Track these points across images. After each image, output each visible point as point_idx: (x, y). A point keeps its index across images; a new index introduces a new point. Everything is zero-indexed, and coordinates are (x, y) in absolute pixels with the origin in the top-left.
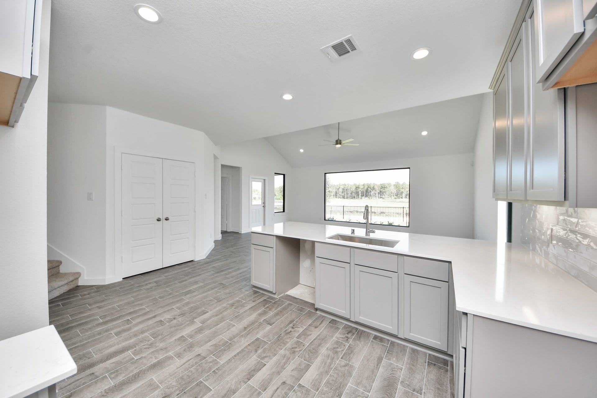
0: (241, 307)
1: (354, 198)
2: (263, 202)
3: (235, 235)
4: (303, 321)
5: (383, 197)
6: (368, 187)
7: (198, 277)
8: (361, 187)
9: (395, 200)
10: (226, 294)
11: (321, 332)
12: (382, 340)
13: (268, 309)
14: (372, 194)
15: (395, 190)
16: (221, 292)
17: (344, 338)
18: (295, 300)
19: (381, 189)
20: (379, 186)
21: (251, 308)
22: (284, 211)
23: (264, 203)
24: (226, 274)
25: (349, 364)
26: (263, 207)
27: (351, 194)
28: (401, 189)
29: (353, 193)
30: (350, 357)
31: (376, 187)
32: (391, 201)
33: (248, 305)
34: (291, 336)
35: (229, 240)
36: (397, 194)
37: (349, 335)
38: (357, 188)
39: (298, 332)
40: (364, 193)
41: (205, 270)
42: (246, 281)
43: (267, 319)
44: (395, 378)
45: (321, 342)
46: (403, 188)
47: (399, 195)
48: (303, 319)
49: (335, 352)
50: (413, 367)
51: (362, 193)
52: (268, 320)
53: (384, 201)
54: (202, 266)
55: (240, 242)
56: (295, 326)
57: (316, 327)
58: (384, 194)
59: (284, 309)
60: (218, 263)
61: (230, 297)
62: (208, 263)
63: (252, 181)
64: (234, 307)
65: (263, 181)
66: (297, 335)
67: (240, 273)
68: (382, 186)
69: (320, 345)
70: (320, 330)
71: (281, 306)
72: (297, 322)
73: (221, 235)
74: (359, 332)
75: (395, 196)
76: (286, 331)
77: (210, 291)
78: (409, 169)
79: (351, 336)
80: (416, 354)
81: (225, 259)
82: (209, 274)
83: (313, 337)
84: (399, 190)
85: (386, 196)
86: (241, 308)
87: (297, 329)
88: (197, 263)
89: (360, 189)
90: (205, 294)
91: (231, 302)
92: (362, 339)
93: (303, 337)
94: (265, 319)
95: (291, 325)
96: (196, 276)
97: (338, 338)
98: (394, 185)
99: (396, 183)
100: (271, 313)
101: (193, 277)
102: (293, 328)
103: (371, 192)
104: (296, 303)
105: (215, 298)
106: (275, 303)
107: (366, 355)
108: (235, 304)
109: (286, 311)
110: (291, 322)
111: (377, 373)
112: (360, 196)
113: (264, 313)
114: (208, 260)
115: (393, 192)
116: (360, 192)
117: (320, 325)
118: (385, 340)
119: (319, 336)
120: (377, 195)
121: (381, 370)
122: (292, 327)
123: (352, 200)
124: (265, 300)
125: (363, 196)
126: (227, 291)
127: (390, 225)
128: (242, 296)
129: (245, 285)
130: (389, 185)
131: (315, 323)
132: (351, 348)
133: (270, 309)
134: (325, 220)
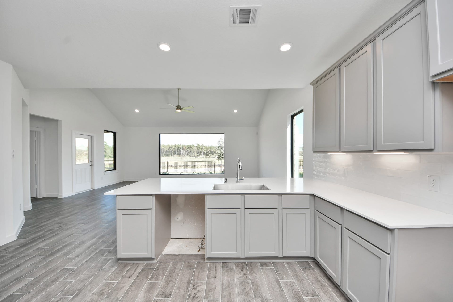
0: (115, 292)
1: (168, 155)
2: (90, 160)
3: (54, 201)
4: (199, 276)
5: (189, 154)
6: (179, 147)
7: (17, 271)
8: (173, 148)
9: (197, 157)
10: (82, 281)
11: (223, 280)
12: (266, 264)
13: (154, 279)
14: (181, 152)
15: (197, 150)
16: (71, 282)
17: (243, 276)
18: (177, 257)
19: (188, 149)
20: (186, 147)
21: (131, 286)
22: (115, 169)
23: (91, 162)
24: (66, 254)
25: (264, 299)
26: (90, 165)
27: (165, 152)
28: (200, 149)
29: (167, 152)
30: (260, 293)
31: (184, 147)
32: (195, 157)
33: (123, 285)
34: (199, 300)
35: (47, 209)
36: (198, 152)
37: (244, 272)
38: (170, 147)
39: (203, 290)
40: (175, 152)
41: (24, 256)
42: (103, 255)
43: (160, 291)
44: (297, 293)
45: (229, 290)
46: (202, 148)
47: (199, 153)
48: (198, 275)
49: (247, 293)
50: (298, 277)
51: (174, 151)
52: (162, 293)
53: (190, 157)
54: (17, 252)
55: (65, 209)
56: (196, 286)
57: (215, 277)
58: (190, 152)
59: (172, 272)
60: (42, 242)
61: (90, 283)
62: (25, 245)
63: (75, 137)
64: (105, 295)
65: (90, 138)
66: (203, 294)
67: (89, 247)
68: (188, 147)
69: (231, 293)
70: (220, 278)
71: (167, 270)
72: (194, 280)
73: (30, 204)
74: (249, 265)
75: (197, 154)
76: (190, 296)
77: (51, 286)
78: (223, 135)
79: (246, 271)
80: (291, 265)
81: (54, 234)
82: (37, 260)
83: (219, 289)
84: (199, 150)
85: (191, 154)
86: (118, 293)
87: (199, 288)
88: (5, 249)
89: (173, 149)
90: (45, 293)
91: (96, 290)
92: (255, 271)
93: (211, 294)
94: (157, 292)
95: (191, 287)
96: (11, 270)
97: (238, 279)
98: (196, 146)
99: (197, 145)
100: (161, 283)
101: (7, 272)
102: (195, 289)
103: (181, 151)
104: (180, 260)
105: (66, 294)
106: (157, 269)
107: (268, 283)
108: (104, 291)
109: (176, 273)
110: (189, 283)
111: (285, 295)
112: (172, 154)
113: (152, 287)
114: (22, 241)
115: (196, 151)
116: (172, 151)
117: (216, 273)
118: (268, 263)
119: (223, 285)
120: (185, 153)
121: (285, 291)
122: (193, 288)
123: (166, 157)
124: (143, 270)
125: (174, 154)
126: (82, 276)
127: (211, 174)
128: (108, 276)
129: (105, 259)
130: (193, 146)
131: (211, 273)
132: (254, 282)
133: (157, 279)
134: (160, 174)
